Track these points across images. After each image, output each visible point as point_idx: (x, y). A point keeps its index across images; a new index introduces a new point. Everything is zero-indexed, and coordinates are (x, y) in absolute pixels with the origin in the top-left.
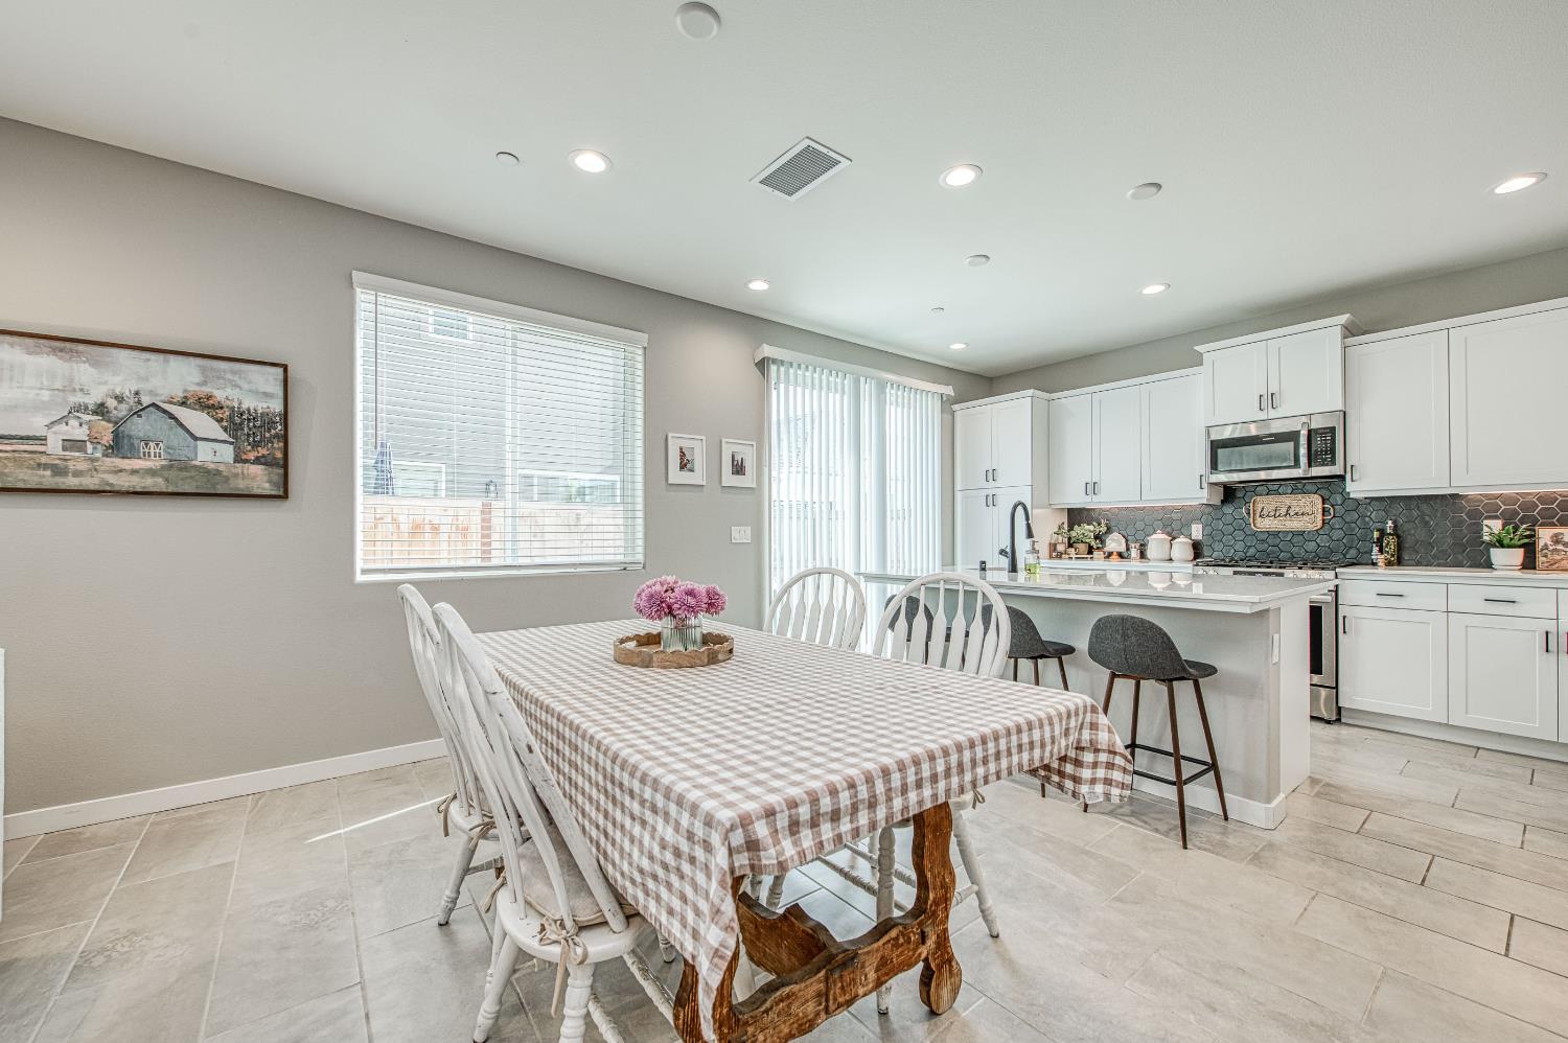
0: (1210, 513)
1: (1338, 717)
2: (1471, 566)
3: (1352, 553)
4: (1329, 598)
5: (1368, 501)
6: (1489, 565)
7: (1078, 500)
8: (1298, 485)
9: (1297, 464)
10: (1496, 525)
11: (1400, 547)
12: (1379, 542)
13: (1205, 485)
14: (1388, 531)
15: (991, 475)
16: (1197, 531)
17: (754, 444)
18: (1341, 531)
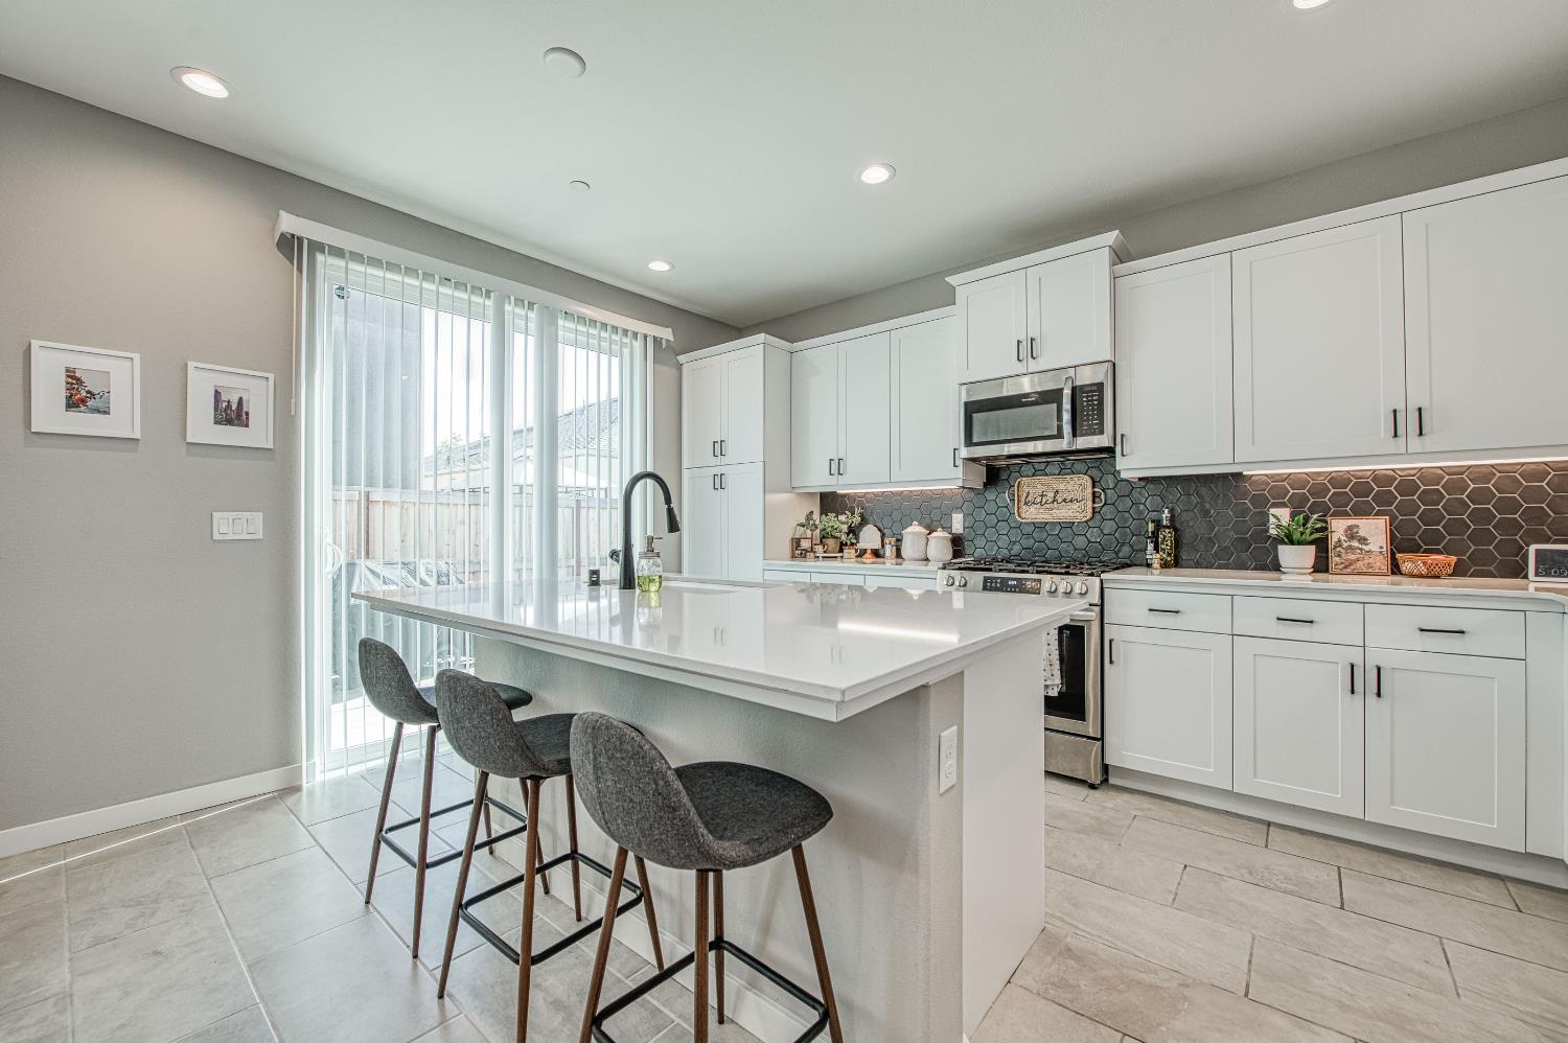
0: (971, 499)
1: (1105, 778)
2: (1255, 569)
3: (1126, 550)
4: (1094, 614)
5: (1142, 484)
6: (1276, 567)
7: (822, 481)
8: (1065, 461)
9: (1060, 435)
10: (1281, 516)
11: (1177, 544)
12: (1155, 535)
13: (959, 462)
14: (1165, 523)
15: (719, 448)
16: (958, 523)
17: (271, 377)
18: (1112, 522)
